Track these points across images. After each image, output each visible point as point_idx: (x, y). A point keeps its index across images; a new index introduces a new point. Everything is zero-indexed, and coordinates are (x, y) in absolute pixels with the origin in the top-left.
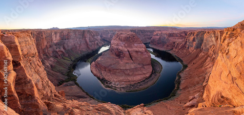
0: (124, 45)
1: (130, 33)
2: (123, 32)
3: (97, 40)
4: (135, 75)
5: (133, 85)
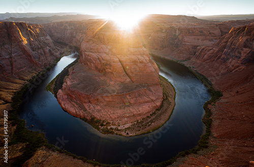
0: (111, 50)
5: (142, 122)
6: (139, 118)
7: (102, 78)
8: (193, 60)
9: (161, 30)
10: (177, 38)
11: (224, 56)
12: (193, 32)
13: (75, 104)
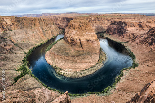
0: (76, 33)
1: (83, 21)
2: (77, 20)
3: (52, 29)
4: (82, 63)
5: (79, 72)
6: (78, 70)
7: (69, 47)
8: (130, 42)
9: (114, 23)
10: (123, 28)
11: (150, 41)
12: (134, 25)
13: (51, 58)
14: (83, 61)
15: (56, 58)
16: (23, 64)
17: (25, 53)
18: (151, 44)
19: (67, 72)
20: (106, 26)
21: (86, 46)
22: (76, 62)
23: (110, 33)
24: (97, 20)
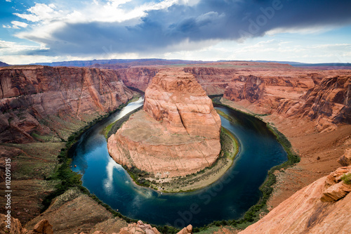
0: (171, 97)
1: (183, 74)
2: (169, 73)
3: (117, 89)
4: (189, 158)
5: (184, 179)
6: (183, 174)
7: (157, 127)
8: (275, 114)
9: (239, 79)
10: (257, 88)
11: (312, 112)
12: (277, 82)
13: (121, 150)
14: (191, 154)
15: (131, 149)
16: (60, 165)
17: (63, 140)
18: (314, 117)
19: (160, 180)
20: (223, 83)
21: (193, 122)
22: (176, 157)
23: (232, 98)
24: (205, 73)
